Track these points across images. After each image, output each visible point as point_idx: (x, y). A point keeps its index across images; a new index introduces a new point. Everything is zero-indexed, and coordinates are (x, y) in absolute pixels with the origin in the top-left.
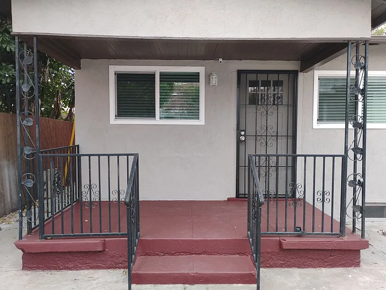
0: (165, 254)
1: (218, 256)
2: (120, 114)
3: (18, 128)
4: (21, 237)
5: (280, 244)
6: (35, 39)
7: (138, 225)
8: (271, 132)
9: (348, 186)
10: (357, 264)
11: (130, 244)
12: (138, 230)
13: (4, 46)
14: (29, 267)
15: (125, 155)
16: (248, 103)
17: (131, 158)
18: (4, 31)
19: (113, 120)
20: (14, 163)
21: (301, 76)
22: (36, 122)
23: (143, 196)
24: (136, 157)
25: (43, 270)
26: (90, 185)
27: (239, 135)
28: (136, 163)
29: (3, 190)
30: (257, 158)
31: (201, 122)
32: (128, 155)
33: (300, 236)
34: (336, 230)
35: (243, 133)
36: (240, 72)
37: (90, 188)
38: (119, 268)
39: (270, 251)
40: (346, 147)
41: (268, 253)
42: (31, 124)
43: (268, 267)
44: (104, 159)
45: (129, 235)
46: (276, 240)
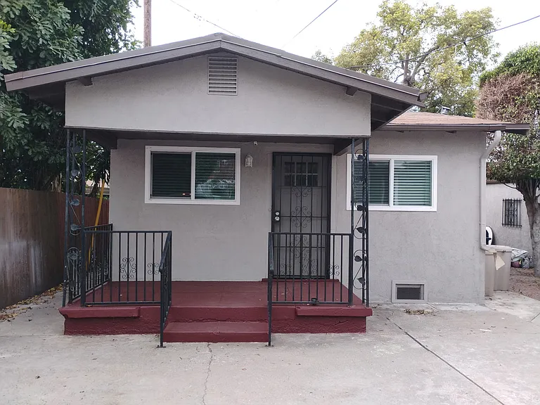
0: (193, 321)
1: (241, 322)
2: (156, 193)
3: (67, 208)
4: (64, 305)
5: (296, 311)
6: (84, 131)
7: (170, 295)
8: (306, 213)
9: (354, 260)
10: (363, 330)
11: (163, 311)
12: (170, 299)
13: (39, 124)
14: (70, 332)
15: (159, 232)
16: (283, 184)
17: (165, 235)
18: (39, 110)
19: (148, 200)
20: (39, 244)
21: (334, 159)
22: (82, 203)
23: (175, 277)
24: (170, 233)
25: (83, 335)
26: (128, 259)
27: (273, 216)
28: (170, 239)
29: (29, 270)
30: (292, 236)
31: (237, 201)
32: (162, 232)
33: (314, 305)
34: (345, 300)
35: (277, 214)
36: (275, 155)
37: (128, 261)
38: (152, 333)
39: (287, 317)
40: (352, 227)
41: (286, 320)
42: (77, 204)
43: (285, 332)
44: (141, 236)
45: (162, 303)
46: (291, 309)
